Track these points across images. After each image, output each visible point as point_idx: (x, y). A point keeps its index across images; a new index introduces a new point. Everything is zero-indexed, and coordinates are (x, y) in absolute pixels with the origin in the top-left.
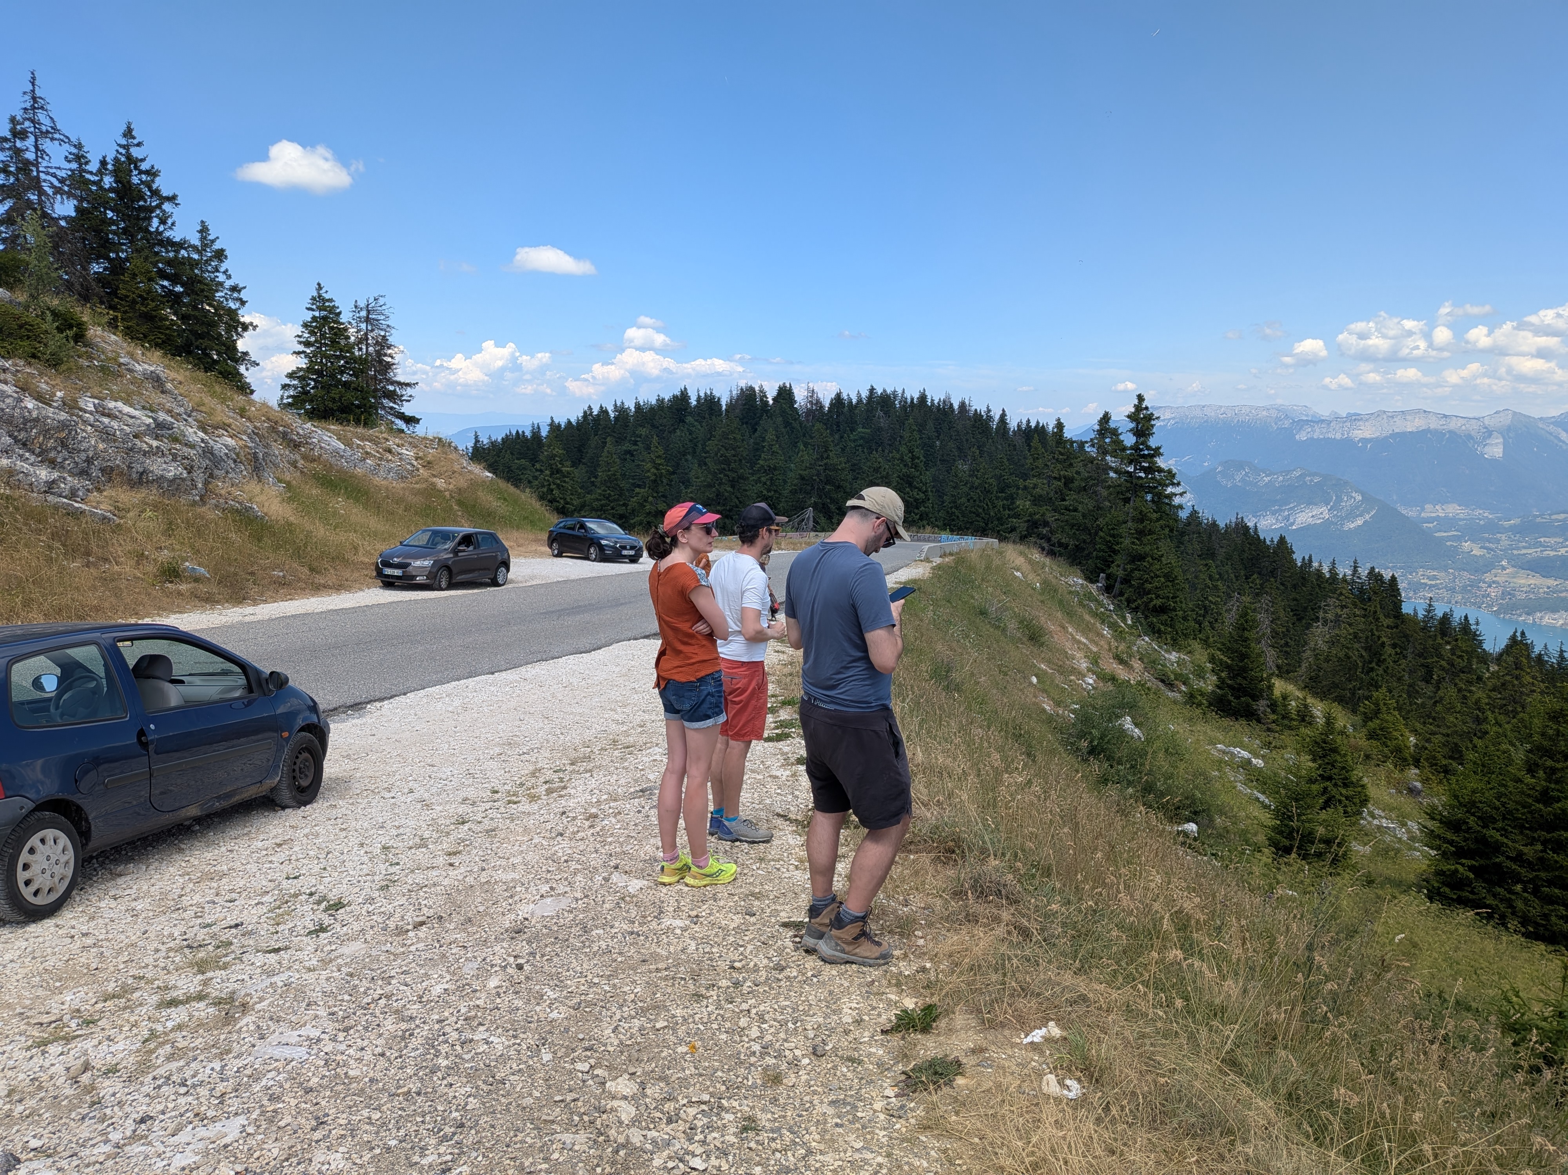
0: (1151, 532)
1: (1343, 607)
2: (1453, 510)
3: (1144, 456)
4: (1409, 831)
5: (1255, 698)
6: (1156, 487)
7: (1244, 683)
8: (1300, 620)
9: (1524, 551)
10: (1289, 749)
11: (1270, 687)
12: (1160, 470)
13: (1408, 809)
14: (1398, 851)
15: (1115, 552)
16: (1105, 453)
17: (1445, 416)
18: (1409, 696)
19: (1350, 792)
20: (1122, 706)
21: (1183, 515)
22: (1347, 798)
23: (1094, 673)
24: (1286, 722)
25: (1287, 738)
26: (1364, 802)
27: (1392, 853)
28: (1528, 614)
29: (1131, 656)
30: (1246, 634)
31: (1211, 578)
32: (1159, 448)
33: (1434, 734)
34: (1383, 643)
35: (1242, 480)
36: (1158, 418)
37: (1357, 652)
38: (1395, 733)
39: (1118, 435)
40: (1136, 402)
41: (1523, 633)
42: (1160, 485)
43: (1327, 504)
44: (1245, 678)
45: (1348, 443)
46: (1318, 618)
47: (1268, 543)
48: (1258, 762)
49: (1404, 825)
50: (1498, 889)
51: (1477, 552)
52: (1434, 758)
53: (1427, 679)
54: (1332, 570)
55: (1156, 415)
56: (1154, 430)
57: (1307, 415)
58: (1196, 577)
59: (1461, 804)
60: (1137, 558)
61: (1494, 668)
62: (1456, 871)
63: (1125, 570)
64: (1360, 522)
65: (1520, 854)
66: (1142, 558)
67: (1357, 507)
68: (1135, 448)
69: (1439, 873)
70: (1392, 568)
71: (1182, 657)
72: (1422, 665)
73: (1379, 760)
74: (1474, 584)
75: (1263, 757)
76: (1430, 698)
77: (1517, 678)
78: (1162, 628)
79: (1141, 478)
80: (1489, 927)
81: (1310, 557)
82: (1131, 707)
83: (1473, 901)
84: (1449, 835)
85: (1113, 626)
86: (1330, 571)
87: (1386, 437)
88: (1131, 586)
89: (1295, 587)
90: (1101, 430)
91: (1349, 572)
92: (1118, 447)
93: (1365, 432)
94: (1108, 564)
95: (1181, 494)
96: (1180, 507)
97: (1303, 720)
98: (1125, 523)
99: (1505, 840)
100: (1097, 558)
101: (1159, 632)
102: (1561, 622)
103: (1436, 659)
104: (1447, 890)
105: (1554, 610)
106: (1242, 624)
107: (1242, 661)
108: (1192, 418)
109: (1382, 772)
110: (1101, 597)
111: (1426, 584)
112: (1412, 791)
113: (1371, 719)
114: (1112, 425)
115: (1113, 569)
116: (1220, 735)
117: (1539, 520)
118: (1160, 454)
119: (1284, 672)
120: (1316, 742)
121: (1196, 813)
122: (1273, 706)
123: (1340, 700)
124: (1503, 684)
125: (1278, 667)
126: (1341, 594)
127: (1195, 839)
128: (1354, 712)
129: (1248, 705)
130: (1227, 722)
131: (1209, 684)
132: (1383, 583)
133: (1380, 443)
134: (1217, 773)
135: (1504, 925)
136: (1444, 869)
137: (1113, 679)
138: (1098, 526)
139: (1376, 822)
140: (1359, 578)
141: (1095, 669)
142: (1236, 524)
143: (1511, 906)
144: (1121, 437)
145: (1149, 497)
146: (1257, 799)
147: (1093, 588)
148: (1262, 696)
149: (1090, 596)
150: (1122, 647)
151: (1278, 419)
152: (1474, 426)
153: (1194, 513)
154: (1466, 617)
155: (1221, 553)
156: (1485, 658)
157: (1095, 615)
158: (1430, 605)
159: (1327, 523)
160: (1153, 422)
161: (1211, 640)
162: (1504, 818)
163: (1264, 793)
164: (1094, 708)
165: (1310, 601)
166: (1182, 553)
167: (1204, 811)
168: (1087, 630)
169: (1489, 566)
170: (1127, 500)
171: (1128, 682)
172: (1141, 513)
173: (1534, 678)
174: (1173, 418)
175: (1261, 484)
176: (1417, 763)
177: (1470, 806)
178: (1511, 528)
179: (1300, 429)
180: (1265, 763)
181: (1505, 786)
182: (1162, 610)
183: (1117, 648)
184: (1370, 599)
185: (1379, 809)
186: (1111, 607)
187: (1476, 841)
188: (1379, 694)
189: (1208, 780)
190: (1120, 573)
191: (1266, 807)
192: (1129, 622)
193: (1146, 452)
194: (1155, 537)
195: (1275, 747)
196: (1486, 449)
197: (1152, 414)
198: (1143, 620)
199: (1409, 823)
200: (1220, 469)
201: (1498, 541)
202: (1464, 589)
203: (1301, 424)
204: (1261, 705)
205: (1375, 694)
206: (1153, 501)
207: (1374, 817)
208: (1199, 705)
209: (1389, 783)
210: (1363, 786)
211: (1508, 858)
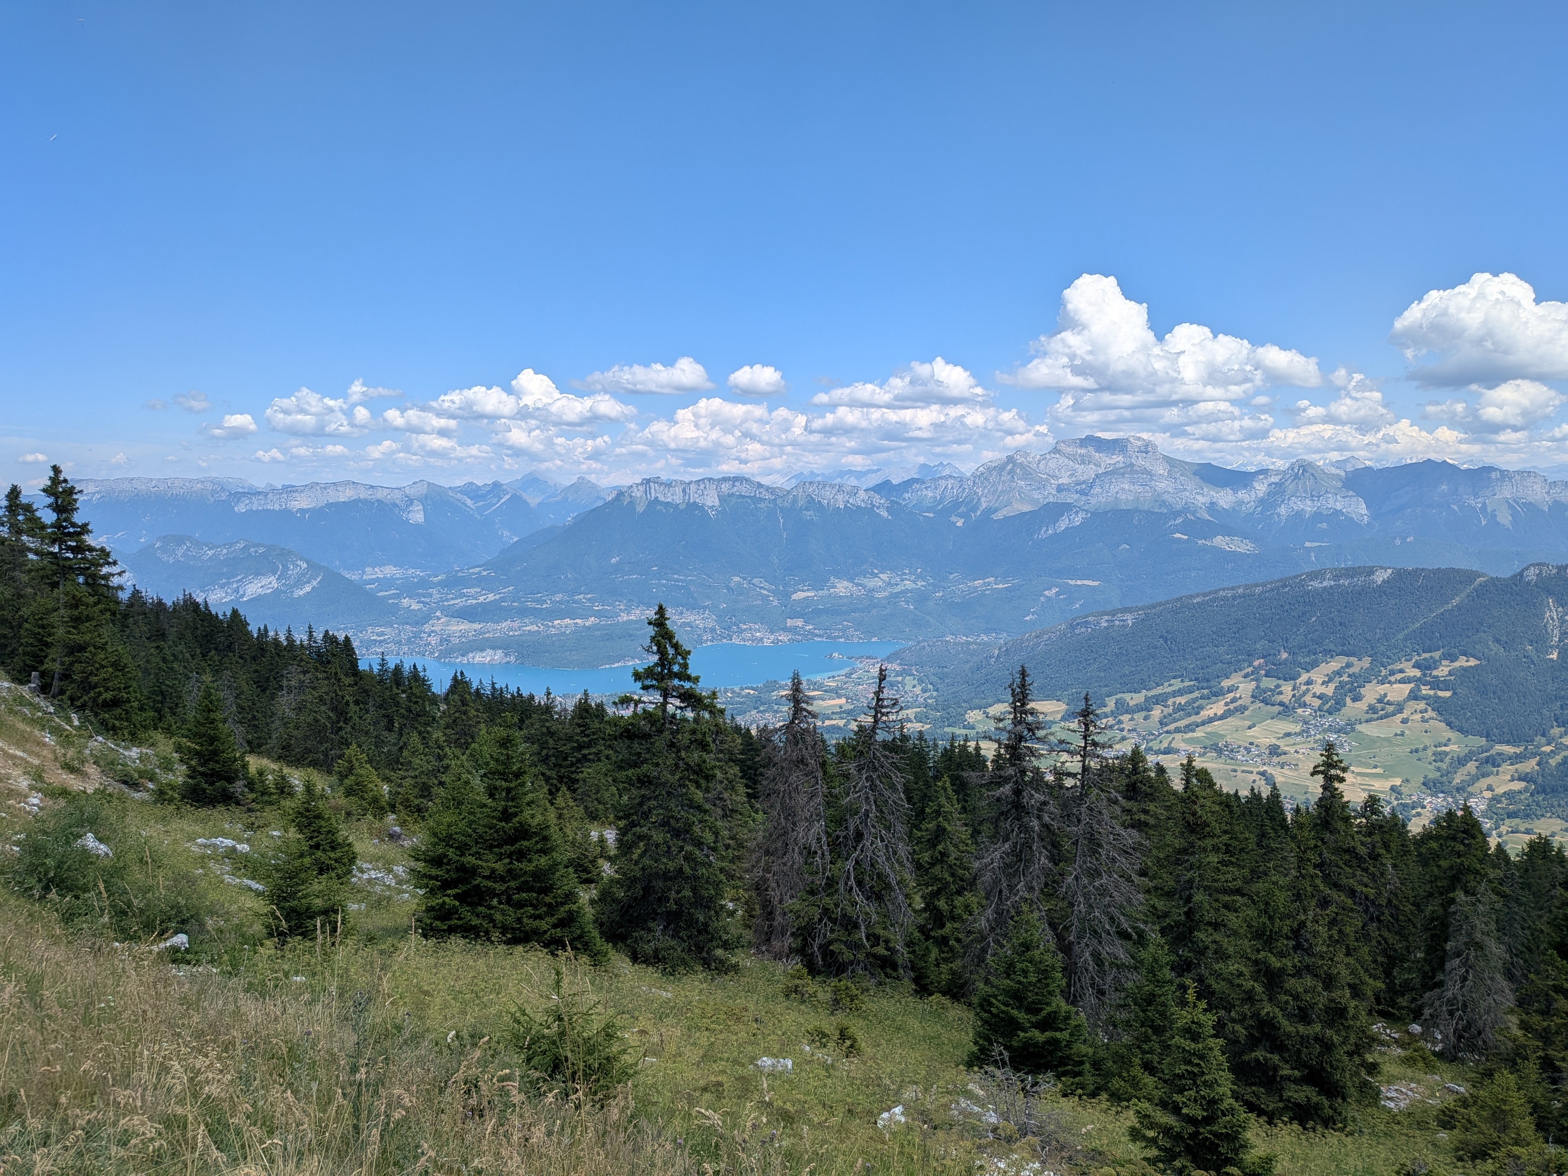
0: (88, 619)
1: (305, 673)
2: (390, 571)
3: (69, 534)
4: (396, 876)
5: (230, 780)
6: (89, 568)
7: (217, 767)
8: (264, 691)
9: (452, 602)
10: (273, 825)
11: (245, 766)
12: (91, 549)
13: (391, 855)
14: (389, 898)
15: (47, 645)
16: (19, 532)
17: (372, 487)
18: (377, 747)
19: (338, 854)
20: (81, 823)
21: (124, 596)
22: (336, 861)
23: (39, 790)
24: (266, 798)
25: (269, 814)
26: (353, 860)
27: (384, 903)
28: (463, 655)
29: (83, 762)
30: (212, 715)
31: (164, 660)
32: (87, 525)
33: (405, 778)
34: (348, 702)
35: (184, 555)
36: (81, 492)
37: (324, 714)
38: (370, 785)
39: (33, 512)
40: (52, 474)
41: (462, 673)
42: (93, 565)
43: (275, 574)
44: (217, 762)
45: (287, 514)
46: (281, 686)
47: (221, 617)
48: (244, 848)
49: (390, 871)
50: (480, 909)
51: (415, 607)
52: (407, 800)
53: (390, 729)
54: (289, 637)
55: (78, 489)
56: (78, 505)
57: (243, 488)
58: (148, 661)
59: (440, 840)
60: (75, 649)
61: (443, 707)
62: (444, 903)
63: (62, 663)
64: (308, 588)
65: (493, 871)
66: (82, 648)
67: (304, 575)
68: (57, 525)
69: (429, 909)
70: (344, 629)
71: (144, 751)
72: (384, 716)
73: (359, 814)
74: (417, 636)
75: (248, 840)
76: (395, 745)
77: (465, 713)
78: (117, 723)
79: (68, 558)
80: (478, 947)
81: (266, 627)
82: (93, 823)
83: (461, 926)
84: (434, 872)
85: (56, 731)
86: (287, 639)
87: (322, 507)
88: (74, 681)
89: (254, 658)
90: (11, 506)
91: (305, 638)
92: (36, 526)
93: (301, 503)
94: (40, 659)
95: (120, 574)
96: (121, 588)
97: (283, 792)
98: (56, 610)
99: (480, 863)
100: (25, 654)
101: (114, 728)
102: (488, 659)
103: (394, 709)
104: (438, 923)
105: (482, 650)
106: (206, 706)
107: (211, 744)
108: (120, 492)
109: (364, 826)
110: (37, 699)
111: (376, 641)
112: (393, 837)
113: (346, 776)
114: (23, 500)
115: (48, 665)
116: (198, 828)
117: (460, 574)
118: (88, 532)
119: (255, 747)
120: (300, 813)
121: (183, 922)
122: (250, 785)
123: (314, 764)
124: (454, 721)
125: (249, 743)
126: (302, 660)
127: (187, 951)
128: (329, 772)
129: (224, 789)
130: (204, 812)
131: (179, 775)
132: (338, 644)
133: (317, 513)
134: (201, 871)
135: (489, 939)
136: (434, 904)
137: (64, 792)
138: (21, 617)
139: (366, 876)
140: (315, 642)
141: (39, 785)
142: (185, 601)
143: (492, 920)
144: (38, 514)
145: (81, 580)
146: (250, 889)
147: (25, 691)
148: (237, 777)
149: (21, 700)
150: (71, 753)
151: (214, 492)
152: (397, 496)
153: (136, 593)
154: (415, 666)
155: (172, 633)
156: (434, 700)
157: (33, 721)
158: (383, 660)
159: (277, 592)
160: (75, 497)
161: (174, 727)
162: (477, 843)
163: (253, 879)
164: (45, 833)
165: (271, 670)
166: (128, 637)
167: (192, 917)
168: (22, 740)
169: (426, 618)
170: (54, 585)
171: (85, 792)
172: (74, 597)
173: (477, 710)
174: (99, 492)
175: (205, 558)
176: (393, 808)
177: (448, 840)
178: (440, 583)
179: (238, 501)
180: (250, 846)
181: (473, 813)
182: (115, 703)
183: (65, 755)
184: (329, 662)
185: (367, 862)
186: (51, 709)
187: (457, 870)
188: (351, 751)
189: (191, 881)
190: (57, 667)
191: (258, 894)
192: (76, 723)
193: (71, 530)
194: (94, 623)
195: (259, 827)
196: (410, 516)
197: (73, 488)
198: (92, 718)
199: (395, 868)
200: (158, 544)
201: (431, 595)
202: (409, 641)
203: (238, 496)
204: (239, 786)
205: (347, 752)
206: (86, 583)
207: (362, 871)
208: (171, 800)
209: (371, 834)
210: (349, 845)
211: (484, 877)
